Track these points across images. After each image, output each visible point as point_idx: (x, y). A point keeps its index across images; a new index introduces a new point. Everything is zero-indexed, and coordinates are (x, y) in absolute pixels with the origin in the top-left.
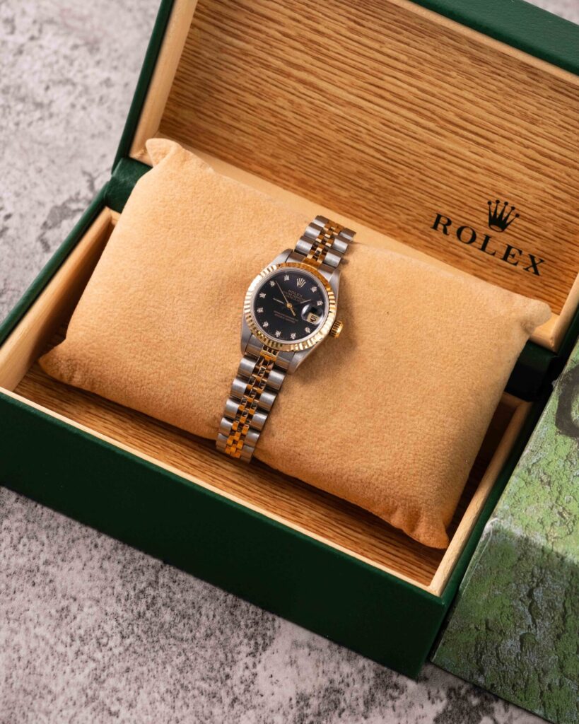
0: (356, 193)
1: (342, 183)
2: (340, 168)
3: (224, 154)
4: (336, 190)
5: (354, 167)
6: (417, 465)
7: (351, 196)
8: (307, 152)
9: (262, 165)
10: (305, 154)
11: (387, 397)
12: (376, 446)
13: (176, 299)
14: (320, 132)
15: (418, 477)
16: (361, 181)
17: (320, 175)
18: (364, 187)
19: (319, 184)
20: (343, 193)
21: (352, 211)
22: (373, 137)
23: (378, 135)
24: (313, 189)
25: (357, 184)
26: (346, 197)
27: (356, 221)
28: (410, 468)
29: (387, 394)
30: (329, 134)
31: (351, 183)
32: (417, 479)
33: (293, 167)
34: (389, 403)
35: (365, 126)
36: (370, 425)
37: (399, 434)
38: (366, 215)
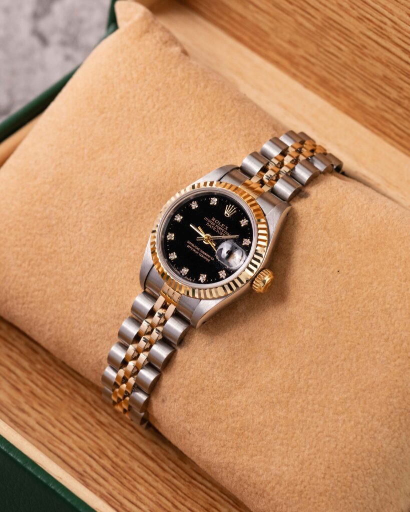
0: (383, 103)
1: (367, 88)
2: (364, 69)
3: (239, 34)
4: (361, 96)
5: (380, 70)
6: (328, 482)
7: (377, 107)
8: (327, 43)
9: (279, 53)
10: (325, 45)
11: (310, 382)
12: (282, 444)
13: (85, 203)
14: (341, 19)
15: (325, 499)
16: (388, 88)
17: (342, 74)
18: (392, 96)
19: (343, 86)
20: (370, 102)
21: (379, 126)
22: (399, 32)
23: (405, 30)
24: (335, 90)
25: (384, 92)
26: (372, 107)
27: (385, 140)
28: (317, 485)
29: (311, 379)
30: (350, 23)
31: (377, 90)
32: (323, 501)
33: (313, 60)
34: (311, 390)
35: (390, 16)
36: (282, 414)
37: (314, 434)
38: (397, 135)
